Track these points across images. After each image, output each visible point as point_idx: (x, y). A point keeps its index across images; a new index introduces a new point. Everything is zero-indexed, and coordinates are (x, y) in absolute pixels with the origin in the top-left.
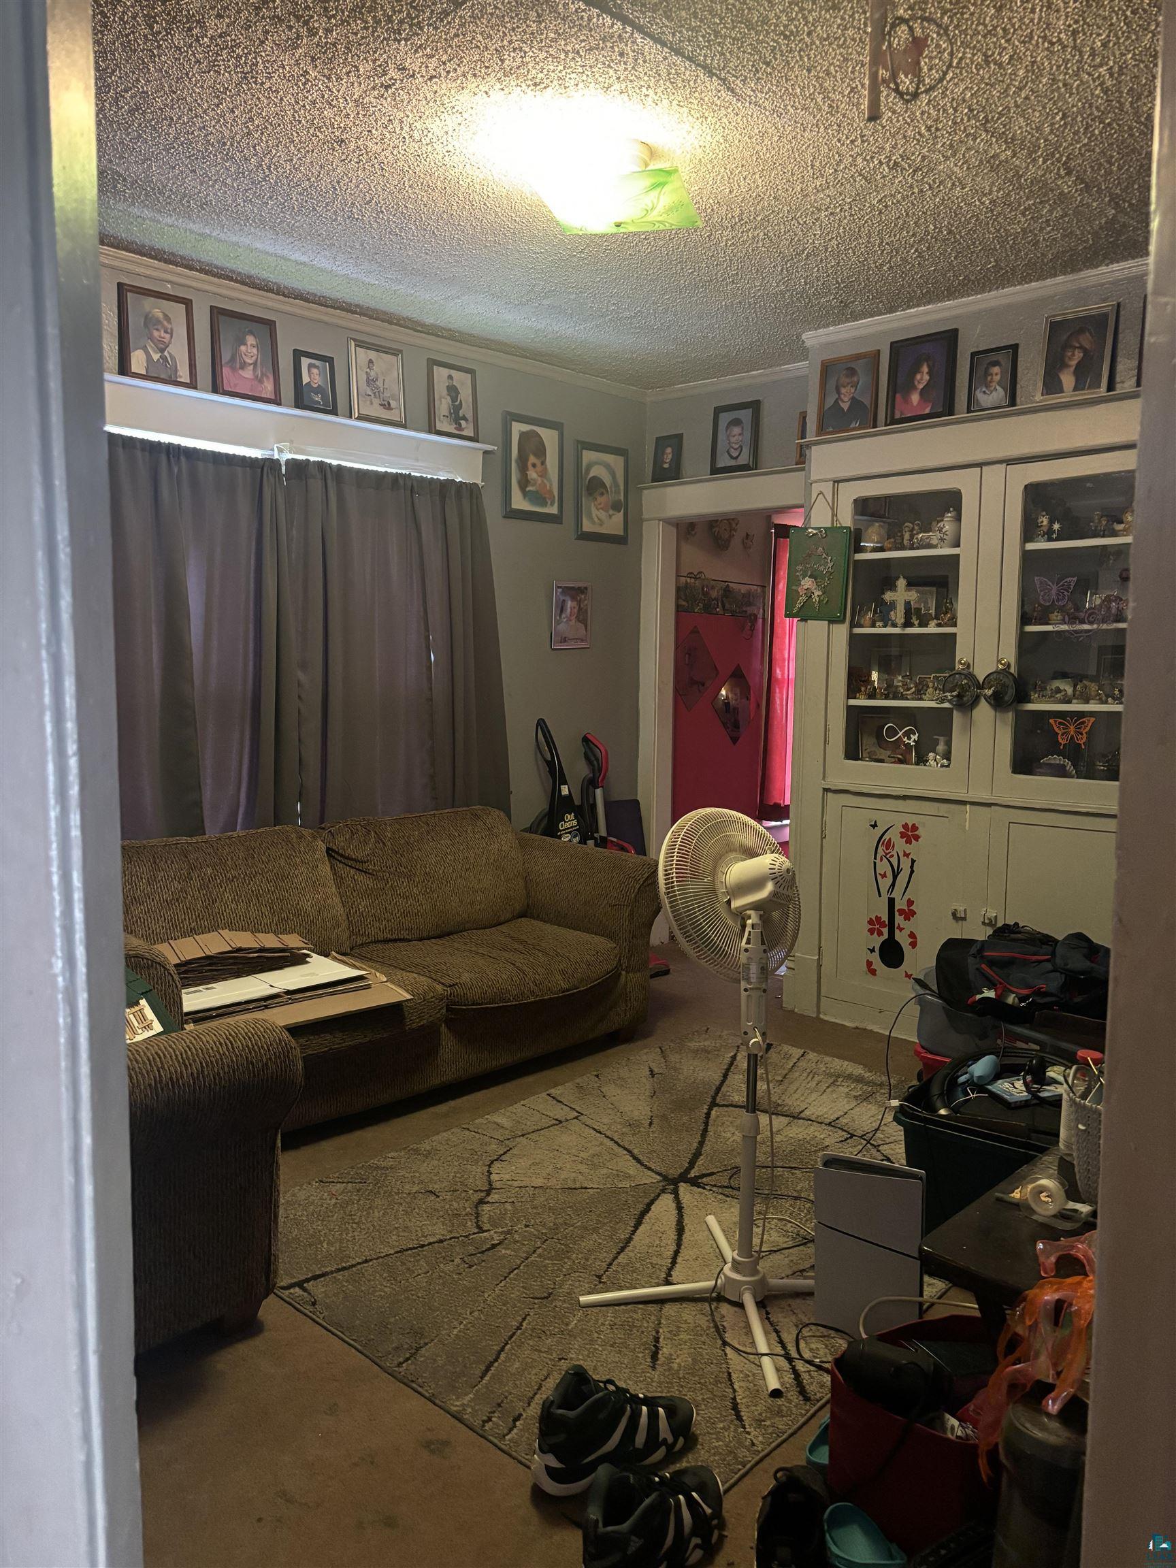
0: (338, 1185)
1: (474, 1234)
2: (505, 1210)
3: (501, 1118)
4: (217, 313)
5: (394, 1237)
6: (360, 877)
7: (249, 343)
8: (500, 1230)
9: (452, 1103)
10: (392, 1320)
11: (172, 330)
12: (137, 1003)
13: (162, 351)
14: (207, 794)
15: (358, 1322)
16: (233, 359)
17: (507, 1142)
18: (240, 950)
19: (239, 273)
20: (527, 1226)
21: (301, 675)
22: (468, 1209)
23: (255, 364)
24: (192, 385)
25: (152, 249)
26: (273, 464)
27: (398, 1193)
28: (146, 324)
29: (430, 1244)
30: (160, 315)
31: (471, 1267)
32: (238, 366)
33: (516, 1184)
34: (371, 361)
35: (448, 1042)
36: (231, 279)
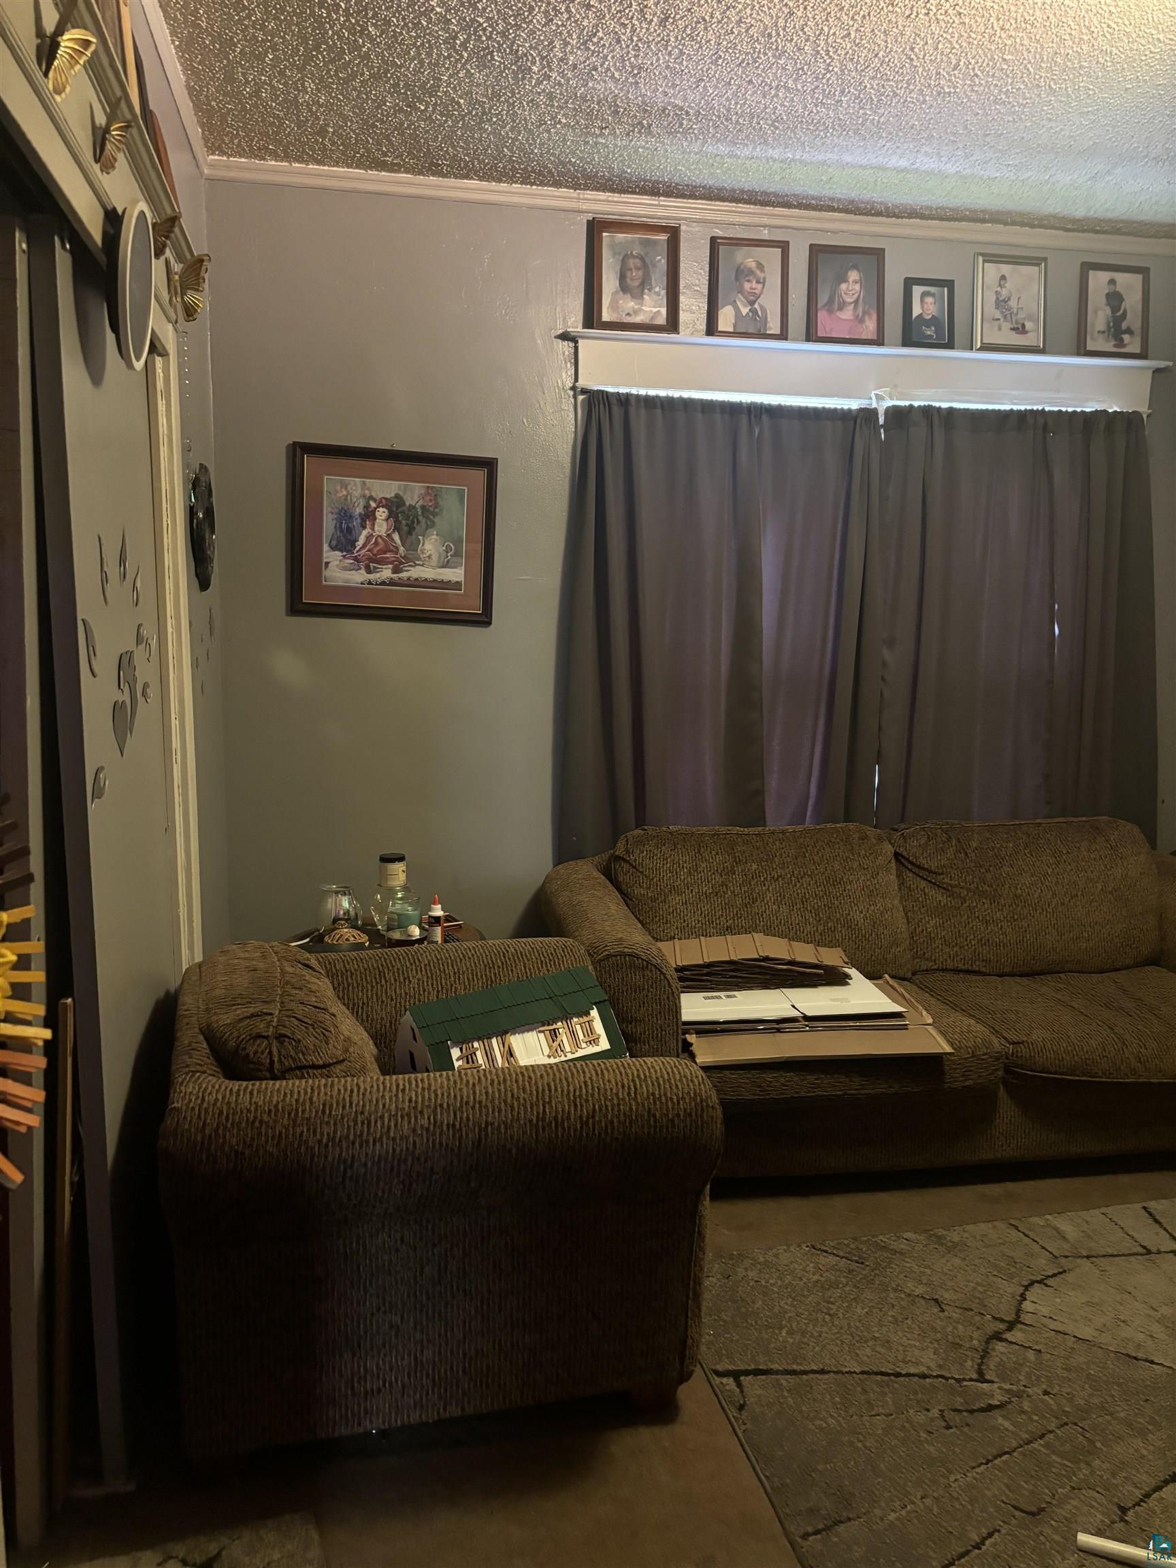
0: (831, 1257)
1: (971, 1380)
2: (1025, 1359)
3: (1068, 1225)
4: (816, 251)
5: (868, 1351)
6: (932, 892)
7: (851, 280)
8: (1007, 1386)
9: (1010, 1186)
10: (820, 1467)
11: (764, 279)
12: (588, 1014)
13: (752, 303)
14: (773, 782)
15: (780, 1453)
16: (831, 301)
17: (1063, 1260)
18: (766, 959)
19: (839, 200)
20: (1046, 1393)
21: (886, 653)
22: (975, 1342)
23: (856, 302)
24: (783, 336)
25: (742, 191)
26: (868, 415)
27: (895, 1290)
28: (737, 279)
29: (908, 1375)
30: (753, 265)
31: (948, 1427)
32: (836, 307)
33: (1053, 1325)
34: (1003, 278)
35: (1007, 1111)
36: (833, 209)
